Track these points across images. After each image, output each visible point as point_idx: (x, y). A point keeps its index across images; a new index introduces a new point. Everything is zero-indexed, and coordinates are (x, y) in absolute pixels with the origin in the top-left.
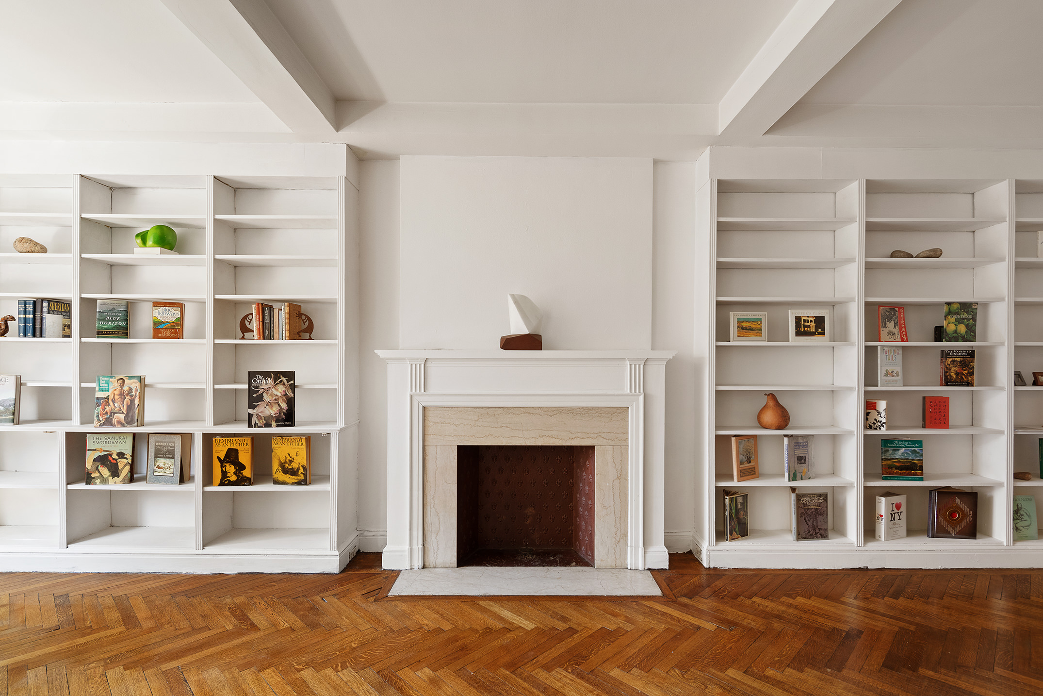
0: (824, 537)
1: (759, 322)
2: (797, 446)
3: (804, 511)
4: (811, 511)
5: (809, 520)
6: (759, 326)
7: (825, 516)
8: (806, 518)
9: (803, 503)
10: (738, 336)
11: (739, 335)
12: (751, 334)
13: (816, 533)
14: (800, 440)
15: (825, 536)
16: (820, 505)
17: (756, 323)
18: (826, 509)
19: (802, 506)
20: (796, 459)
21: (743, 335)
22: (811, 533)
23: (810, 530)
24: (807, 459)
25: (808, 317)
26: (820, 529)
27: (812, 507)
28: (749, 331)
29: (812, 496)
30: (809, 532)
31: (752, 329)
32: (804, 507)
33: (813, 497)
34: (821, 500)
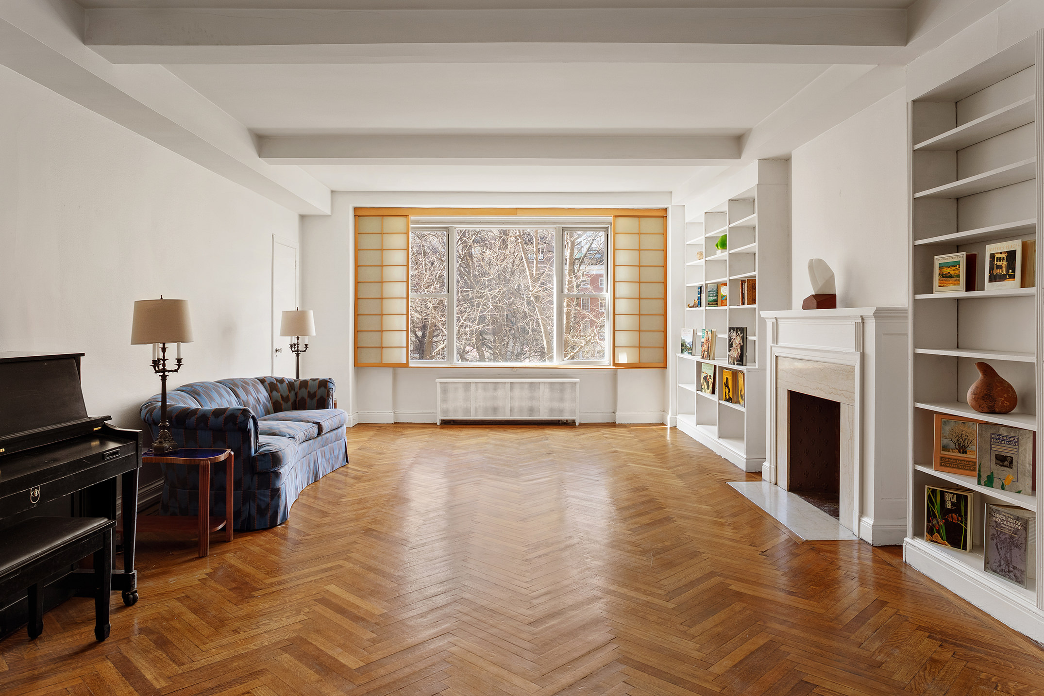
0: (1019, 582)
1: (957, 267)
2: (996, 439)
3: (995, 533)
4: (1004, 537)
5: (1001, 548)
6: (957, 272)
7: (1023, 550)
8: (998, 544)
9: (996, 522)
10: (939, 286)
11: (940, 284)
12: (950, 282)
13: (1009, 571)
14: (1003, 431)
15: (1020, 580)
16: (1016, 532)
17: (954, 268)
18: (1024, 541)
19: (995, 525)
20: (993, 458)
21: (943, 285)
22: (1003, 567)
23: (1002, 564)
24: (1015, 463)
25: (1001, 253)
26: (1014, 568)
27: (1006, 531)
28: (949, 279)
29: (1007, 515)
30: (1000, 565)
31: (951, 277)
32: (997, 527)
33: (1008, 517)
34: (1018, 525)
